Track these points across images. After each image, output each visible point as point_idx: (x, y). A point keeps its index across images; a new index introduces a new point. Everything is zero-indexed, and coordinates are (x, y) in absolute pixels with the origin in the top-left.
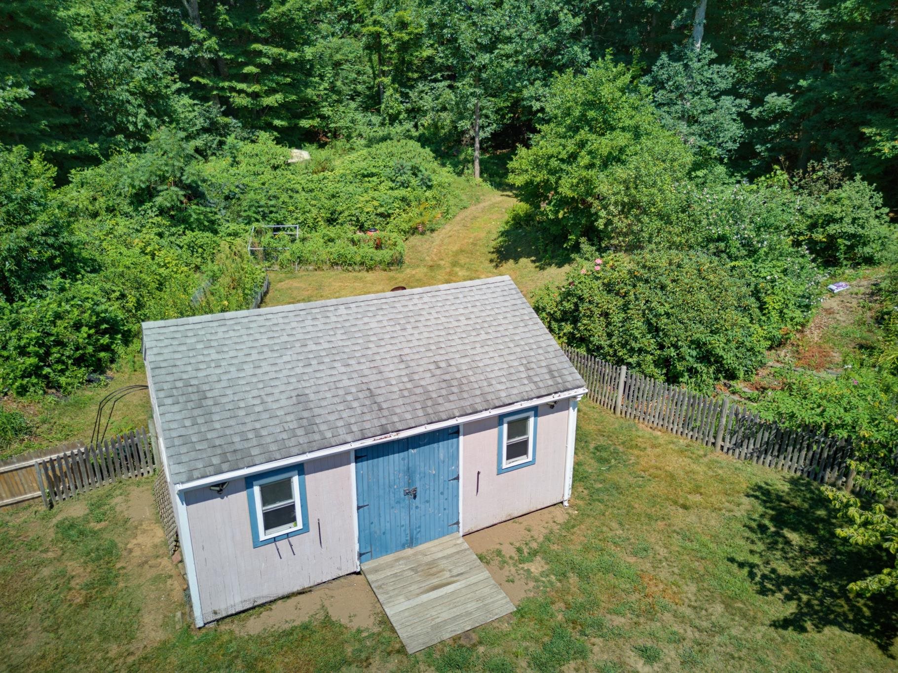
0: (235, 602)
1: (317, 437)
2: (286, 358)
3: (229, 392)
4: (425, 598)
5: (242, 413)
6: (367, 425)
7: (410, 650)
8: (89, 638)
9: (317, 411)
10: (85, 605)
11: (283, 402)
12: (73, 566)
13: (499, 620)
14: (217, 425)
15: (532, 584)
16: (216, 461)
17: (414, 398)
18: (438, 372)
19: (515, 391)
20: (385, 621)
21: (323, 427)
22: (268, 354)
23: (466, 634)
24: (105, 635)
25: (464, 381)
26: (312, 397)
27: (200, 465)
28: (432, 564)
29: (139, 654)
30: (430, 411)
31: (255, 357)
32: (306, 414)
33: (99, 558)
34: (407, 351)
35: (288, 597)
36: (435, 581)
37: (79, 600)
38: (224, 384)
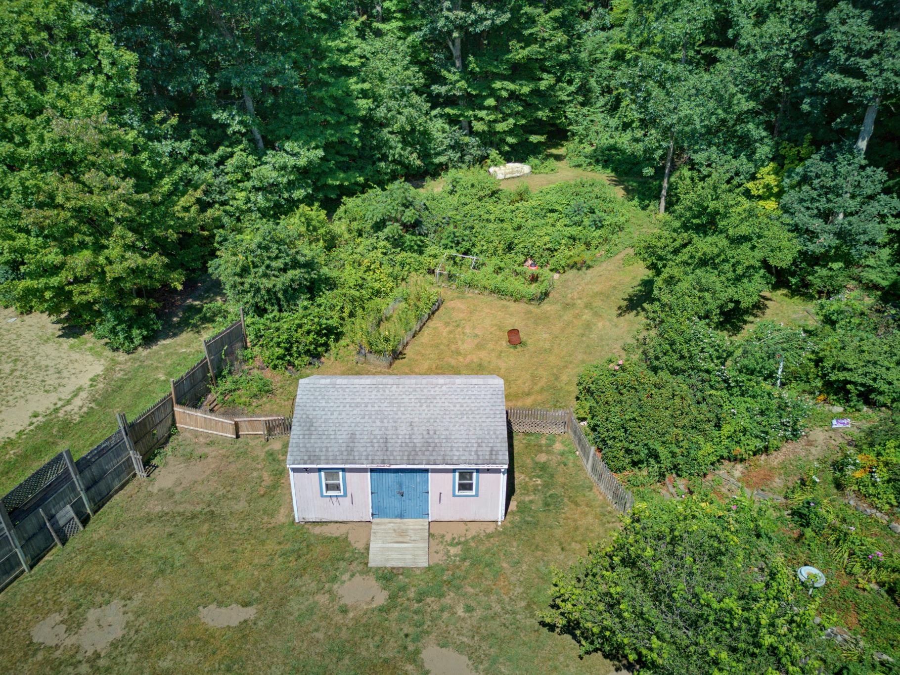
0: (312, 517)
1: (351, 458)
2: (355, 412)
3: (323, 425)
4: (391, 545)
5: (324, 437)
6: (376, 458)
7: (370, 565)
8: (259, 511)
9: (357, 444)
10: (263, 496)
11: (344, 436)
12: (266, 475)
13: (418, 568)
14: (312, 441)
15: (445, 558)
16: (306, 458)
17: (406, 448)
18: (427, 436)
19: (463, 458)
20: (367, 549)
21: (356, 453)
22: (348, 407)
23: (399, 568)
24: (265, 512)
25: (438, 445)
26: (358, 436)
27: (299, 458)
28: (406, 531)
29: (273, 525)
30: (411, 457)
31: (341, 408)
32: (351, 445)
33: (276, 475)
34: (416, 420)
35: (336, 522)
36: (400, 539)
37: (262, 492)
38: (322, 420)
